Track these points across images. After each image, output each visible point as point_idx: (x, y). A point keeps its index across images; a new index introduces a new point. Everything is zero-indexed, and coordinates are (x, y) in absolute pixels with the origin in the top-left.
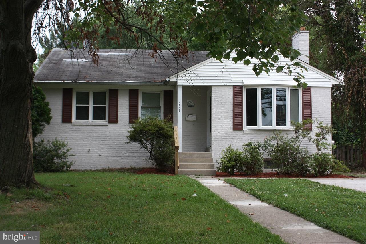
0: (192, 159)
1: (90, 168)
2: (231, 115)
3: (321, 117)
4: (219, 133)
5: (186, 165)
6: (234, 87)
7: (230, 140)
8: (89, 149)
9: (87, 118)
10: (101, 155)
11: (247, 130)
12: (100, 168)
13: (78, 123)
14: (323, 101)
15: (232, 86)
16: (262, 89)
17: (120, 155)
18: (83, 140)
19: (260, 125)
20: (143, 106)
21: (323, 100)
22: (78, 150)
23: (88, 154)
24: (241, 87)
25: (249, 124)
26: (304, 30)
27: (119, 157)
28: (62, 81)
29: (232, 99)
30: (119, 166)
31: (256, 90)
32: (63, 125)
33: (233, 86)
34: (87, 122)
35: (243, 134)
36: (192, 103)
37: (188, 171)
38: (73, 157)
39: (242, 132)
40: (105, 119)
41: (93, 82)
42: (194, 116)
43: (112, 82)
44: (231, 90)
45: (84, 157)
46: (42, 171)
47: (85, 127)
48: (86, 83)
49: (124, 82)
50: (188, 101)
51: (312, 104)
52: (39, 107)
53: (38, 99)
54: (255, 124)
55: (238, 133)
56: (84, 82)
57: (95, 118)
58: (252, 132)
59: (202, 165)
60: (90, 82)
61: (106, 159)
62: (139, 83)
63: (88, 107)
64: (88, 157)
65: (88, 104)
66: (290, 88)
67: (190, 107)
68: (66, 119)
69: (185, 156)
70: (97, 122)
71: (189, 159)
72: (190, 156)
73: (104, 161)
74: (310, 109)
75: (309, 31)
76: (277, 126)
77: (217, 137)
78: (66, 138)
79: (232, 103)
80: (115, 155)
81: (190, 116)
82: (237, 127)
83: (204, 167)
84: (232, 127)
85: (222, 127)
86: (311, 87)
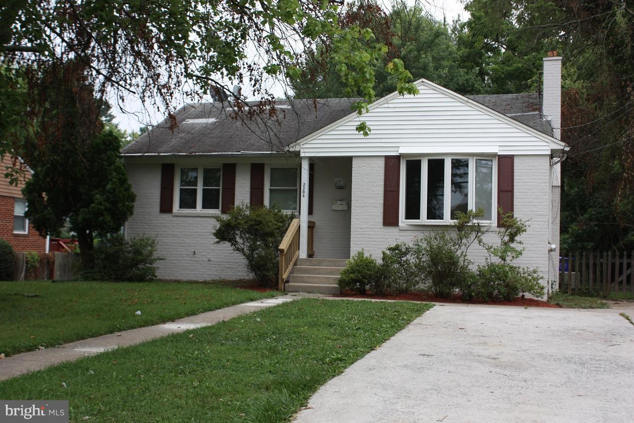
0: (315, 269)
1: (196, 279)
2: (381, 201)
3: (530, 204)
4: (361, 230)
5: (302, 277)
6: (387, 158)
7: (378, 240)
8: (194, 252)
9: (194, 206)
10: (211, 259)
11: (405, 226)
12: (208, 279)
13: (181, 213)
14: (534, 179)
15: (384, 157)
16: (429, 161)
17: (237, 260)
18: (187, 238)
19: (424, 219)
20: (272, 188)
21: (535, 177)
22: (181, 251)
23: (194, 257)
24: (398, 158)
25: (408, 217)
26: (553, 56)
27: (235, 264)
28: (157, 154)
29: (383, 177)
30: (235, 277)
31: (420, 161)
32: (161, 216)
33: (386, 156)
34: (194, 212)
35: (400, 231)
36: (342, 183)
37: (300, 287)
38: (162, 261)
39: (397, 228)
40: (218, 208)
41: (197, 154)
42: (344, 203)
43: (223, 153)
44: (382, 163)
45: (188, 262)
46: (113, 280)
47: (191, 219)
48: (188, 155)
49: (240, 153)
50: (336, 180)
51: (515, 184)
52: (112, 191)
53: (113, 180)
54: (417, 217)
55: (392, 230)
56: (184, 154)
57: (204, 207)
58: (413, 228)
59: (325, 277)
60: (194, 154)
61: (217, 266)
63: (196, 189)
64: (194, 262)
65: (196, 186)
66: (475, 158)
67: (339, 189)
68: (166, 207)
69: (309, 264)
70: (206, 212)
71: (311, 269)
72: (317, 264)
73: (215, 268)
74: (512, 191)
75: (561, 58)
76: (451, 219)
77: (359, 236)
78: (157, 234)
79: (382, 183)
80: (229, 261)
81: (339, 202)
82: (390, 219)
83: (328, 281)
84: (381, 220)
85: (366, 220)
86: (513, 156)
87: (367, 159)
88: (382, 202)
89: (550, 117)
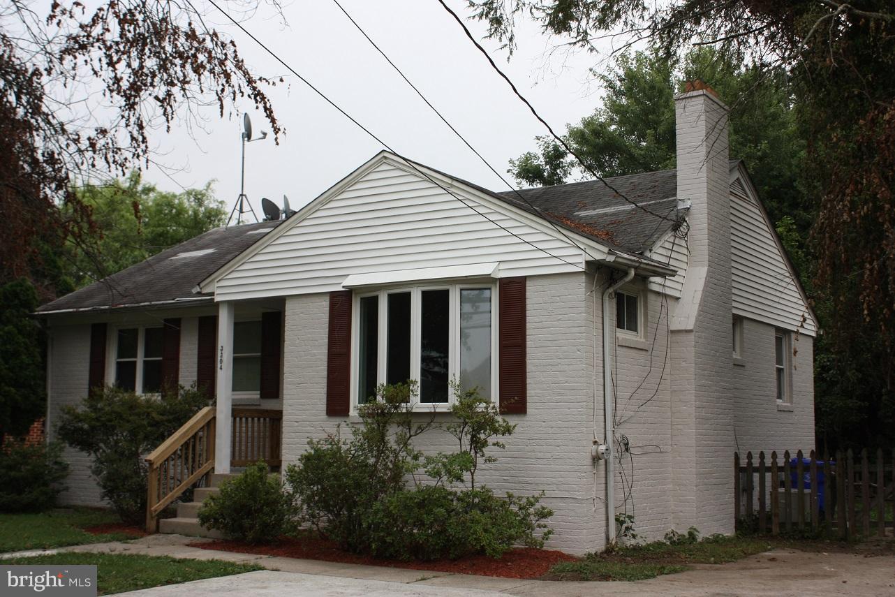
3: (554, 368)
5: (193, 507)
6: (333, 295)
11: (358, 415)
14: (560, 320)
15: (328, 294)
24: (349, 292)
28: (75, 310)
29: (327, 330)
33: (331, 293)
37: (179, 524)
39: (347, 419)
41: (122, 306)
44: (325, 304)
48: (112, 309)
51: (528, 332)
56: (107, 307)
60: (118, 306)
62: (198, 302)
63: (135, 362)
65: (136, 357)
66: (458, 287)
74: (522, 347)
76: (422, 402)
77: (294, 435)
79: (326, 340)
82: (337, 404)
84: (324, 407)
85: (304, 407)
86: (524, 278)
87: (305, 300)
88: (325, 373)
89: (689, 202)
